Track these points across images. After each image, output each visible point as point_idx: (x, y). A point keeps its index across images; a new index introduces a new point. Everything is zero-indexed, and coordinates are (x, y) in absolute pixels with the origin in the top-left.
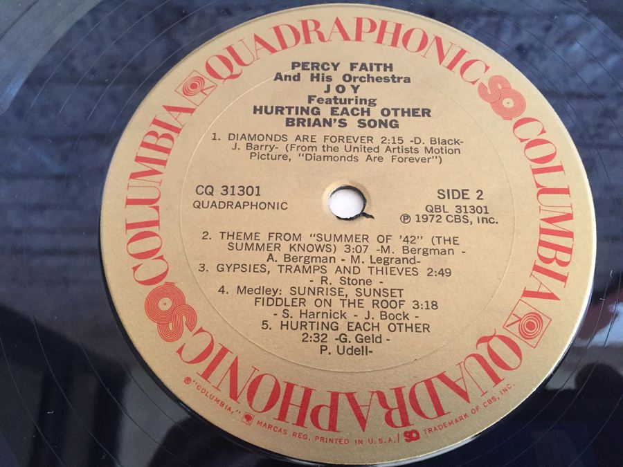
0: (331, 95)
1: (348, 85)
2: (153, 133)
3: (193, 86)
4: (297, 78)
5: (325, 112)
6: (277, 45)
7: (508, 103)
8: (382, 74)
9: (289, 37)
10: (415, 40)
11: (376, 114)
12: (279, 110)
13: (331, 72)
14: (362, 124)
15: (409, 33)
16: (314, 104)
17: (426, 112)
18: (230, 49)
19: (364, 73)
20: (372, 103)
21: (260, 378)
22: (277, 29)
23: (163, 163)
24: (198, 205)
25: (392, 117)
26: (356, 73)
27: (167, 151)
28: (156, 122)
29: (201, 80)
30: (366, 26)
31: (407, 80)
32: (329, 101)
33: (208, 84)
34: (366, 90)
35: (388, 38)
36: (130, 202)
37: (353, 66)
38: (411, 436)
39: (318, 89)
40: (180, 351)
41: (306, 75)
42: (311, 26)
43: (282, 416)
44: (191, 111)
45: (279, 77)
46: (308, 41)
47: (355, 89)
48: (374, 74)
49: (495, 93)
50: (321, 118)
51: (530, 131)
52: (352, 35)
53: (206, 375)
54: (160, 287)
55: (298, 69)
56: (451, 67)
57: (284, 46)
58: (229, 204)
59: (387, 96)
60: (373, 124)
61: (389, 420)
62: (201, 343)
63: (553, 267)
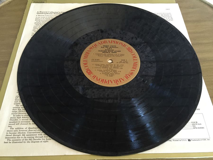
0: (108, 49)
1: (110, 48)
2: (86, 54)
3: (91, 48)
4: (104, 47)
5: (107, 51)
6: (101, 44)
7: (130, 50)
8: (115, 47)
9: (103, 43)
10: (119, 43)
11: (114, 51)
12: (102, 51)
13: (108, 47)
14: (112, 52)
15: (118, 42)
16: (106, 50)
17: (120, 51)
18: (95, 44)
19: (112, 47)
20: (113, 50)
21: (100, 79)
22: (101, 42)
23: (87, 57)
24: (92, 61)
25: (116, 52)
26: (111, 47)
27: (88, 55)
28: (86, 52)
29: (92, 48)
30: (113, 41)
31: (118, 48)
32: (108, 50)
33: (93, 48)
34: (113, 49)
35: (115, 43)
36: (84, 61)
37: (111, 46)
38: (117, 84)
39: (107, 49)
40: (91, 76)
41: (105, 47)
42: (106, 41)
43: (103, 82)
44: (91, 51)
45: (101, 47)
46: (105, 43)
47: (111, 49)
48: (114, 47)
49: (129, 49)
50: (107, 52)
51: (133, 53)
52: (111, 42)
53: (94, 78)
54: (88, 70)
55: (104, 46)
56: (123, 46)
57: (102, 44)
58: (96, 61)
59: (115, 49)
60: (113, 52)
61: (115, 83)
62: (93, 75)
63: (135, 68)
